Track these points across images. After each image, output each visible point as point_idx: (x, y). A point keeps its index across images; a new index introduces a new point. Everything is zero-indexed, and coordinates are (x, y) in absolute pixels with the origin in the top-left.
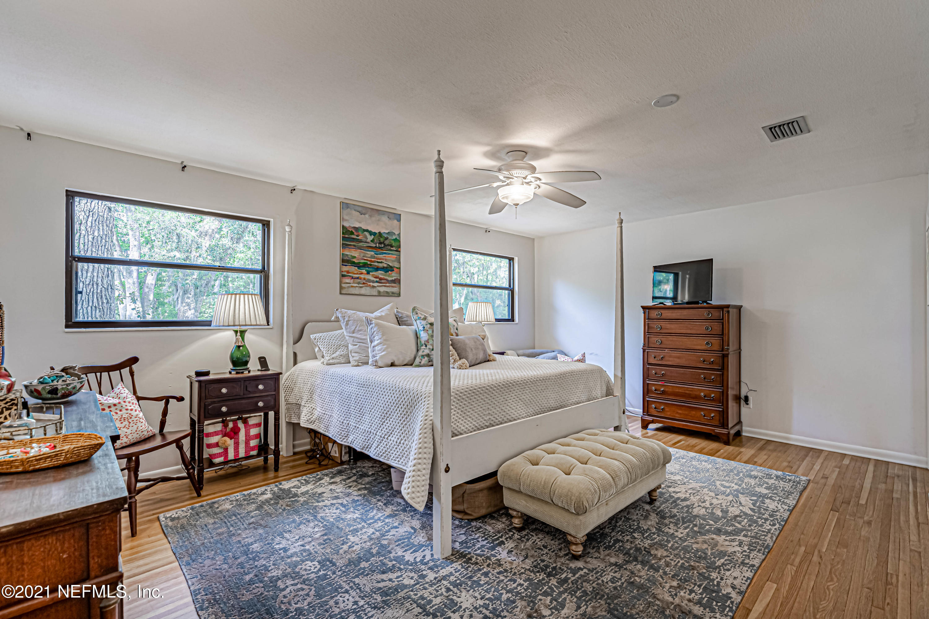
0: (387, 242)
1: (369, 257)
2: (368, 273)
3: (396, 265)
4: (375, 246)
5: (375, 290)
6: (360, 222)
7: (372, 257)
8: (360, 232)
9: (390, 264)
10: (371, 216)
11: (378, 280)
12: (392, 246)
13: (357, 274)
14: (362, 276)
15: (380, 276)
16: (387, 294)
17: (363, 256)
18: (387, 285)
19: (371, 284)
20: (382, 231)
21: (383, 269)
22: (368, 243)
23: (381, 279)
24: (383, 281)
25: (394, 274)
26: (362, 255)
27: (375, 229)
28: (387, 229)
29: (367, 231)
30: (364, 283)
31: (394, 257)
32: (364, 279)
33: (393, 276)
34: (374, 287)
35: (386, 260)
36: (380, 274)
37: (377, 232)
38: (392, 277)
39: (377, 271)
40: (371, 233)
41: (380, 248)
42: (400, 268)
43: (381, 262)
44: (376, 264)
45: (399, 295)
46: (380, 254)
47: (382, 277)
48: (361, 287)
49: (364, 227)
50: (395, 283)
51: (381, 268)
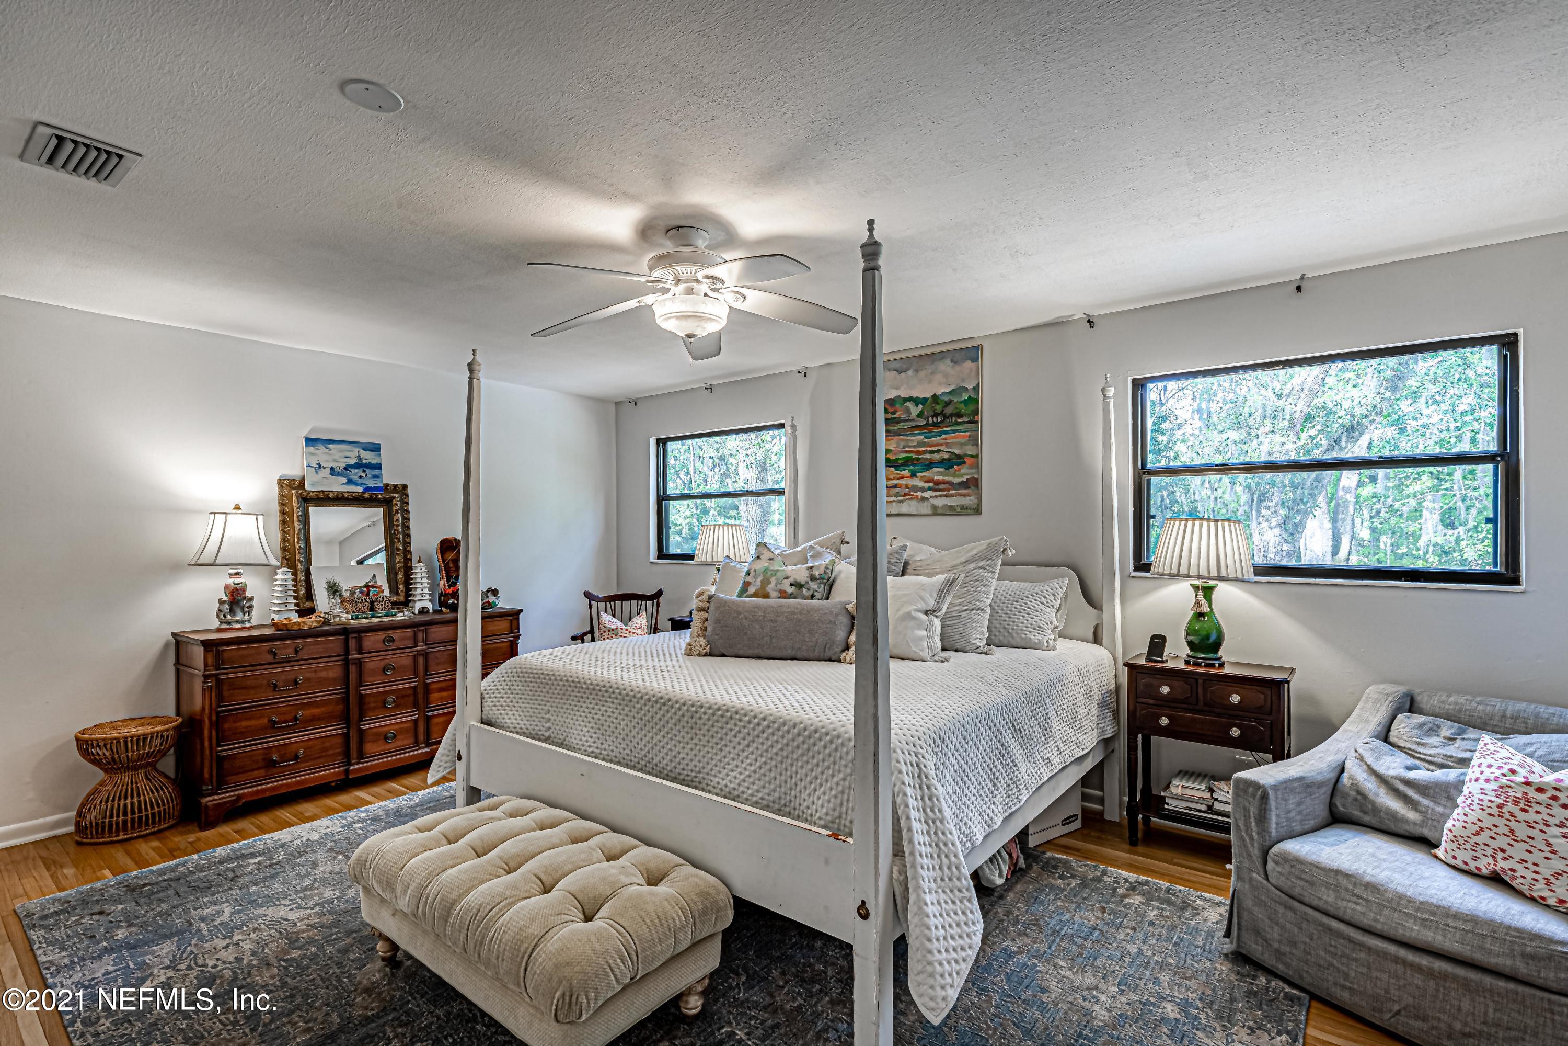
0: (948, 411)
1: (914, 446)
2: (913, 475)
3: (970, 450)
4: (925, 422)
5: (925, 504)
6: (897, 388)
7: (920, 444)
8: (898, 406)
9: (957, 452)
10: (917, 371)
11: (931, 485)
12: (959, 415)
13: (894, 479)
14: (903, 482)
15: (936, 478)
16: (951, 511)
17: (904, 447)
18: (951, 492)
19: (920, 494)
20: (940, 390)
21: (941, 463)
22: (912, 420)
23: (937, 483)
24: (942, 487)
25: (964, 470)
26: (902, 444)
27: (924, 391)
28: (949, 385)
29: (911, 399)
30: (905, 495)
31: (963, 437)
32: (907, 487)
33: (964, 473)
34: (924, 499)
35: (947, 445)
36: (936, 473)
37: (928, 395)
38: (962, 476)
39: (931, 468)
40: (916, 401)
41: (935, 425)
42: (976, 456)
43: (939, 451)
44: (928, 456)
45: (977, 511)
46: (935, 436)
47: (940, 478)
48: (901, 502)
49: (904, 394)
50: (968, 488)
51: (939, 462)
